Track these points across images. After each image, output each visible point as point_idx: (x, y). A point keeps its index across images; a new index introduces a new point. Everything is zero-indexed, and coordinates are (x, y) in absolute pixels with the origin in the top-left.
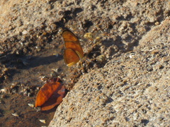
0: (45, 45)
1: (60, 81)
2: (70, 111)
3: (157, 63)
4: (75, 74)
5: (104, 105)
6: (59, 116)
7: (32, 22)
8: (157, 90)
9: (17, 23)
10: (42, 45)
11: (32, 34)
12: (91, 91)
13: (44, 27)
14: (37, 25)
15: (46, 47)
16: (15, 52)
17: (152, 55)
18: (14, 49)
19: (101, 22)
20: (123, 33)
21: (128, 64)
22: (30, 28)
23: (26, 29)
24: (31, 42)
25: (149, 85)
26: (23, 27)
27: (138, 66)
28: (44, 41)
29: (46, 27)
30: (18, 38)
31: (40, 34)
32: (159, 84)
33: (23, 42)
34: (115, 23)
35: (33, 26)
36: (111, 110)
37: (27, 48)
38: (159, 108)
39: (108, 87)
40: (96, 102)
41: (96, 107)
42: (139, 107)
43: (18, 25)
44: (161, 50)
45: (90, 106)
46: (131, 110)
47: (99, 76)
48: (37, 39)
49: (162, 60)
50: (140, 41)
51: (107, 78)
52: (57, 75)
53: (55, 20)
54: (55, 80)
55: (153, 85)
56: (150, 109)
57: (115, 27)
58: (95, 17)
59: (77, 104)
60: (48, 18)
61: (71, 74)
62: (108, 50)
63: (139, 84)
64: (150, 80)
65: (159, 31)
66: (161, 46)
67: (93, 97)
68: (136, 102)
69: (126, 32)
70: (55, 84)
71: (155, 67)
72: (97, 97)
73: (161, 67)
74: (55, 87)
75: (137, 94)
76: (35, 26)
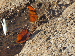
0: (21, 14)
1: (28, 30)
2: (32, 43)
3: (70, 22)
4: (34, 27)
5: (47, 40)
6: (27, 45)
7: (15, 4)
8: (70, 34)
9: (9, 4)
10: (20, 14)
11: (15, 9)
12: (41, 34)
13: (21, 6)
14: (18, 5)
15: (21, 15)
16: (8, 17)
17: (68, 19)
18: (7, 16)
19: (46, 4)
20: (56, 9)
21: (57, 23)
22: (14, 7)
23: (13, 7)
24: (15, 13)
25: (67, 32)
26: (11, 6)
27: (62, 23)
28: (21, 12)
29: (22, 6)
30: (9, 11)
31: (19, 9)
32: (71, 31)
33: (12, 13)
34: (52, 4)
35: (16, 6)
36: (50, 43)
37: (13, 15)
38: (71, 42)
39: (49, 33)
40: (43, 39)
41: (43, 41)
42: (62, 41)
43: (9, 5)
44: (72, 16)
45: (41, 41)
46: (59, 43)
47: (45, 28)
48: (17, 11)
49: (73, 21)
50: (63, 12)
51: (48, 29)
52: (26, 27)
53: (26, 3)
54: (25, 29)
55: (69, 32)
56: (67, 42)
57: (52, 6)
58: (43, 2)
59: (35, 40)
60: (23, 2)
61: (33, 27)
62: (49, 17)
63: (62, 31)
64: (67, 29)
65: (71, 8)
66: (72, 14)
67: (42, 37)
68: (61, 39)
69: (57, 8)
70: (25, 31)
71: (69, 24)
72: (44, 37)
73: (72, 24)
74: (26, 33)
75: (61, 36)
76: (17, 6)
